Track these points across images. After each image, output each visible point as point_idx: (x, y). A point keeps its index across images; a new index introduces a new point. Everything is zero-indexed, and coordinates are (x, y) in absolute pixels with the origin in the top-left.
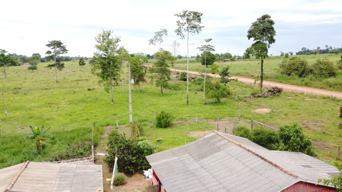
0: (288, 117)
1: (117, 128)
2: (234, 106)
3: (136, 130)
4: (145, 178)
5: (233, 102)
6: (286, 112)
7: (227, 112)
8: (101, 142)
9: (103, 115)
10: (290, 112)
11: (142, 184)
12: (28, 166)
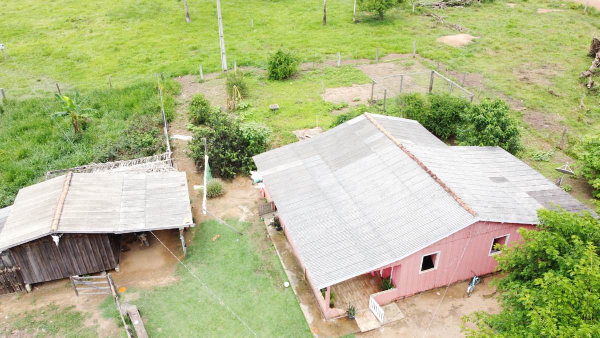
0: (498, 54)
1: (203, 81)
2: (407, 28)
3: (235, 93)
4: (254, 185)
5: (407, 16)
6: (498, 44)
7: (394, 41)
8: (178, 111)
9: (175, 49)
10: (505, 43)
11: (248, 195)
12: (73, 183)
